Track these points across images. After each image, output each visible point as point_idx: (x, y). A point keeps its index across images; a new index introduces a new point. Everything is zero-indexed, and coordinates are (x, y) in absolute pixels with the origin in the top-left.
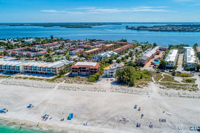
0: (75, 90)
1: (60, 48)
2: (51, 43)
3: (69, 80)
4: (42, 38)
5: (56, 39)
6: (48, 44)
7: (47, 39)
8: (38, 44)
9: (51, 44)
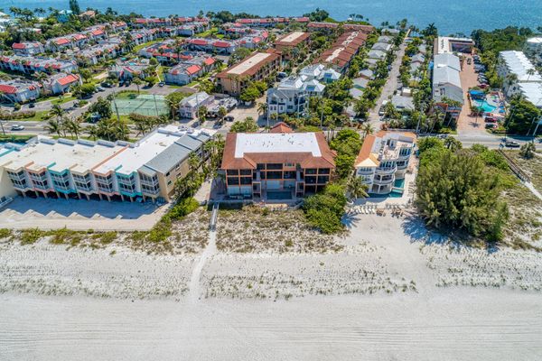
0: (288, 297)
1: (119, 54)
2: (78, 30)
3: (227, 227)
4: (36, 10)
5: (91, 14)
6: (69, 37)
7: (57, 14)
8: (30, 38)
9: (81, 37)
